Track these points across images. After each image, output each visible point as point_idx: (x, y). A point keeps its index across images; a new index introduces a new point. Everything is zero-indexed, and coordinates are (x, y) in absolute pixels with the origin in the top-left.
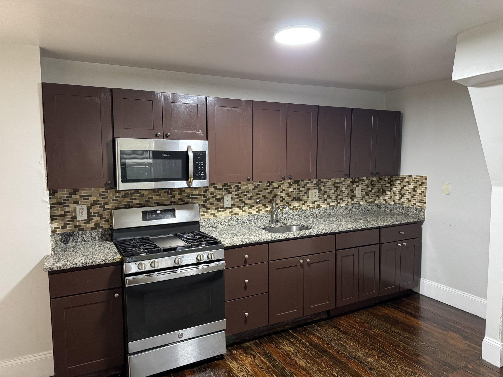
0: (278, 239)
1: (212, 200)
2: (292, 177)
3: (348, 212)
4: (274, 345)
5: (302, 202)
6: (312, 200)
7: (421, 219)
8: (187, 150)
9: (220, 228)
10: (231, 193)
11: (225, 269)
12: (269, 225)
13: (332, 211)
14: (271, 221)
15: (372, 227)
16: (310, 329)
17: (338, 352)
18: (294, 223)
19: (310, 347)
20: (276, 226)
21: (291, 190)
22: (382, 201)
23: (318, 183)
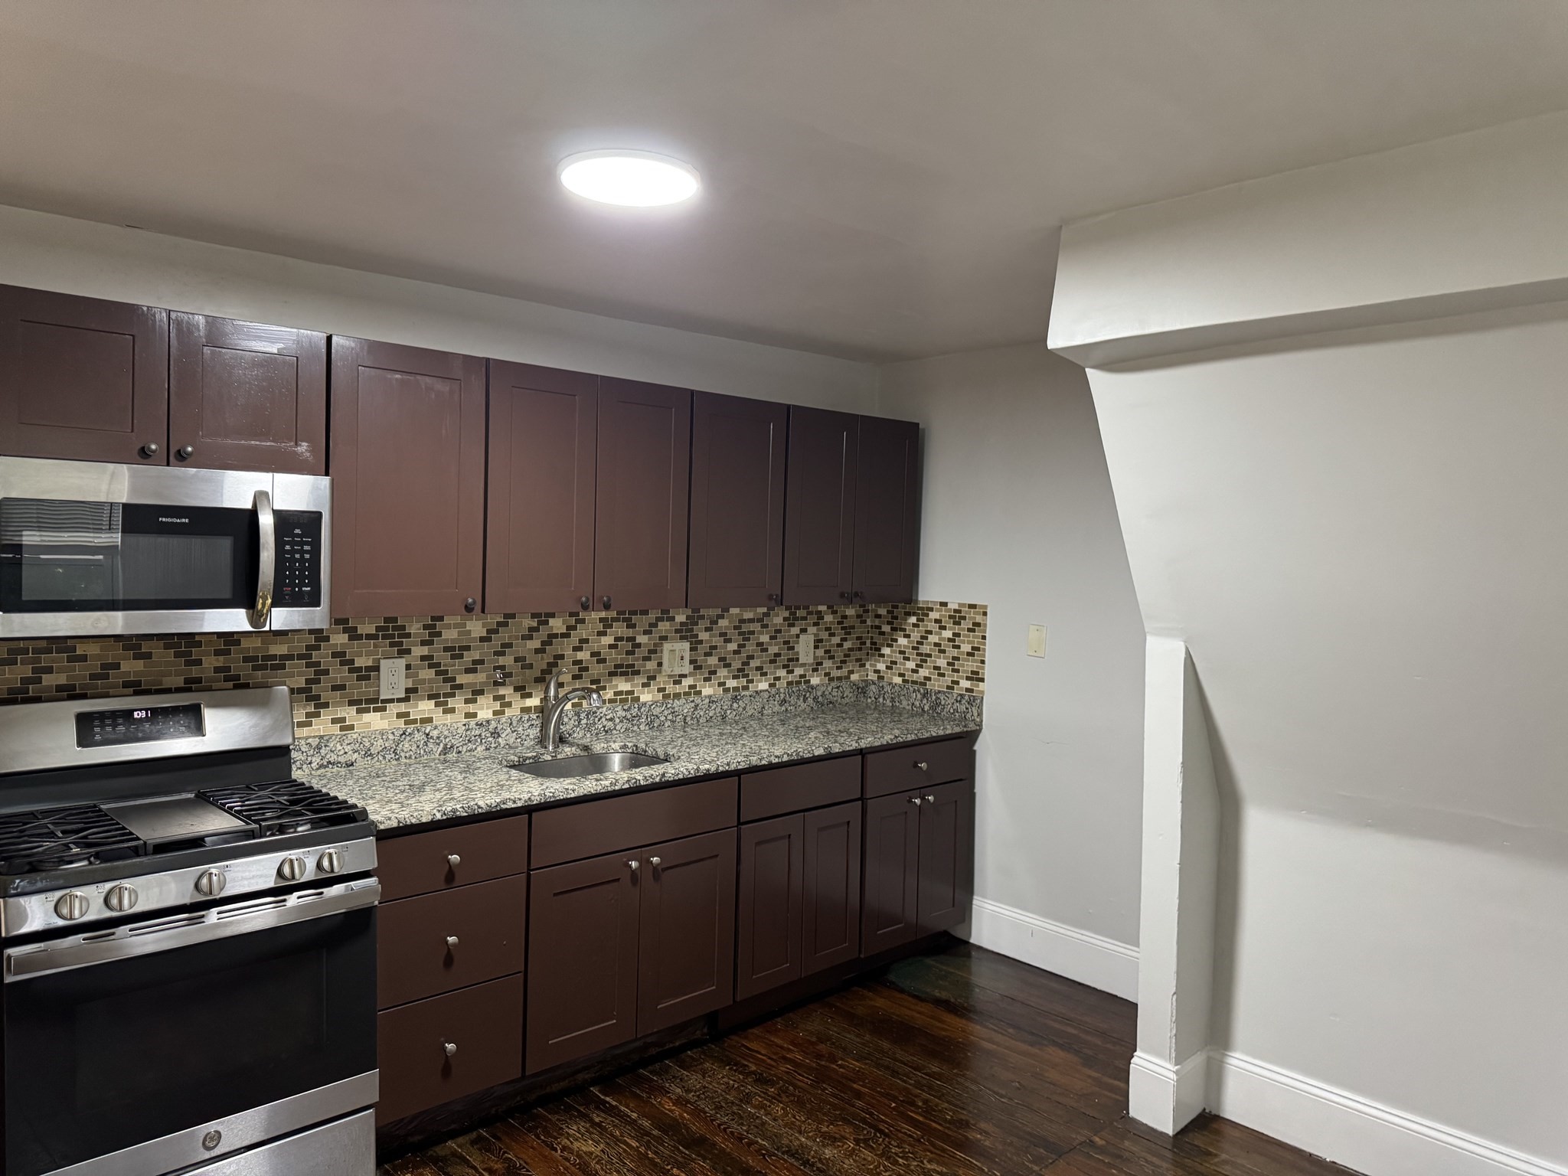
0: (562, 798)
1: (340, 674)
2: (612, 602)
3: (776, 709)
4: (539, 1138)
5: (640, 680)
6: (672, 671)
7: (972, 727)
8: (255, 505)
9: (365, 768)
10: (408, 651)
11: (379, 903)
12: (535, 754)
13: (731, 706)
14: (542, 741)
15: (841, 750)
16: (655, 1078)
17: (740, 1139)
18: (613, 746)
19: (655, 1132)
20: (556, 756)
21: (608, 640)
22: (869, 673)
23: (692, 621)
